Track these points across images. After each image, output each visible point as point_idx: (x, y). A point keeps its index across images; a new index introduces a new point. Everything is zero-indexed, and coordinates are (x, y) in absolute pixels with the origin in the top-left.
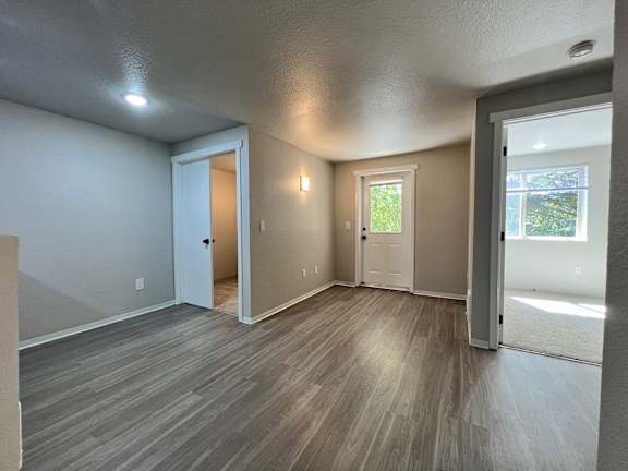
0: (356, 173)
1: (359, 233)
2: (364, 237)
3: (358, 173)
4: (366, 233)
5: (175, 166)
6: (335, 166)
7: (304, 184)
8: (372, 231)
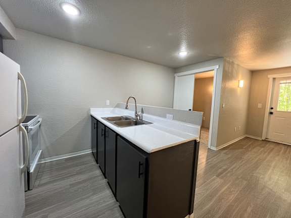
0: (269, 76)
1: (268, 110)
2: (271, 113)
3: (271, 77)
4: (272, 111)
5: (176, 78)
6: (253, 73)
7: (240, 84)
8: (278, 110)
